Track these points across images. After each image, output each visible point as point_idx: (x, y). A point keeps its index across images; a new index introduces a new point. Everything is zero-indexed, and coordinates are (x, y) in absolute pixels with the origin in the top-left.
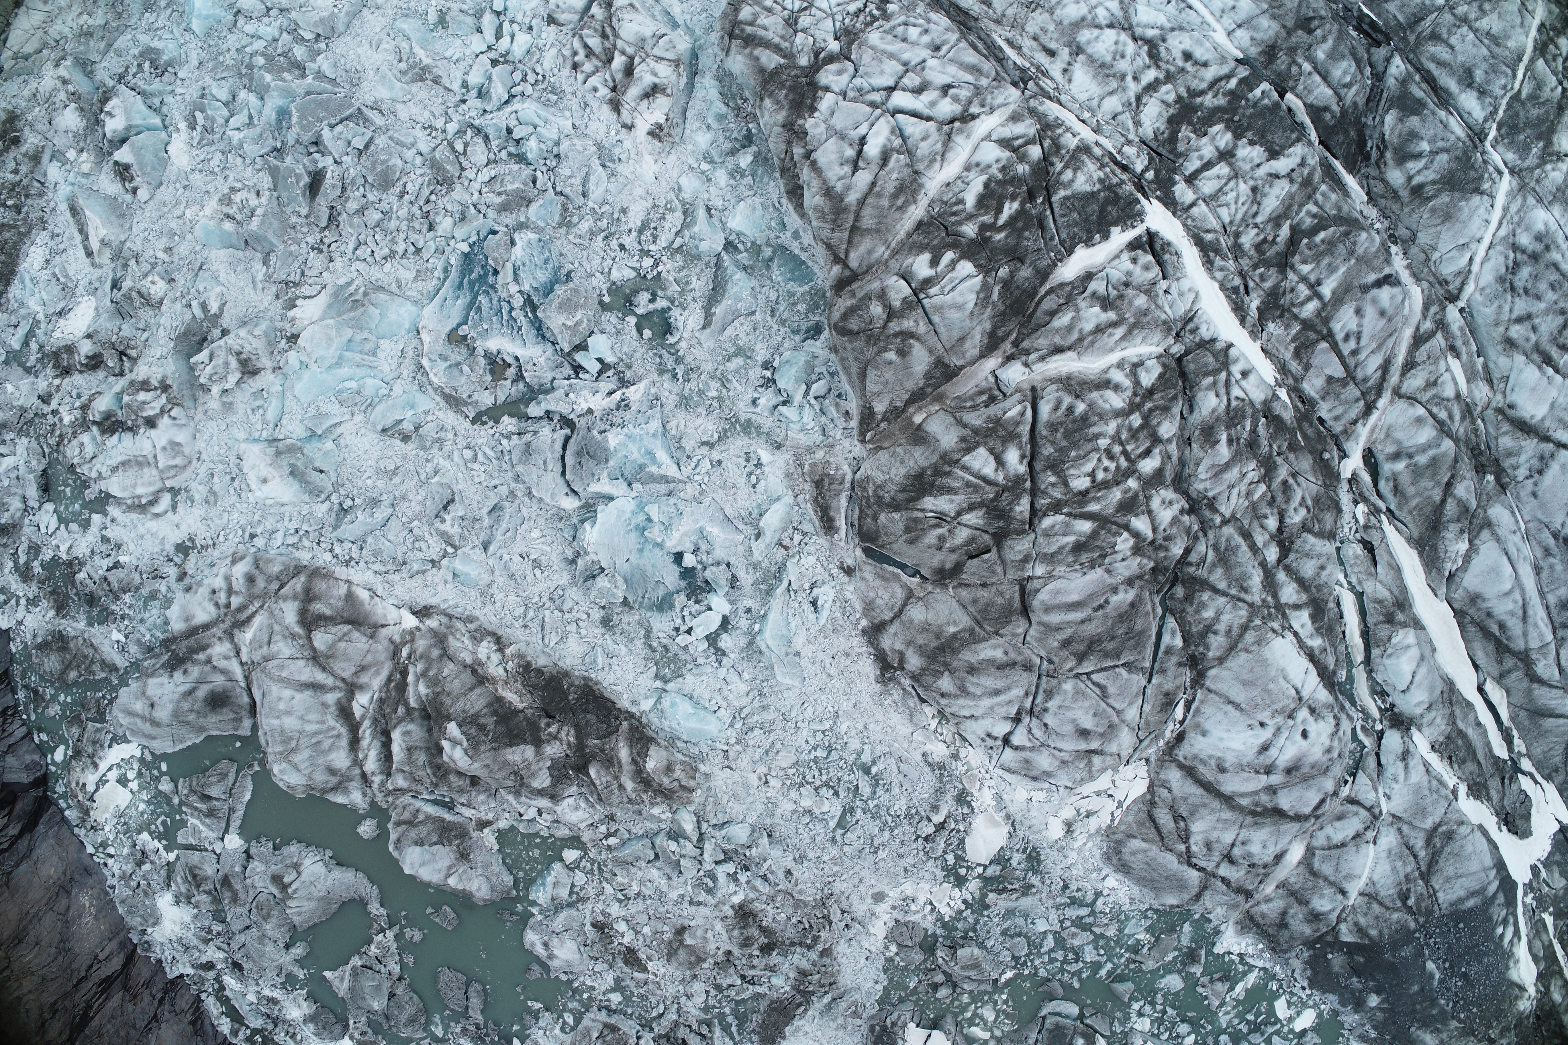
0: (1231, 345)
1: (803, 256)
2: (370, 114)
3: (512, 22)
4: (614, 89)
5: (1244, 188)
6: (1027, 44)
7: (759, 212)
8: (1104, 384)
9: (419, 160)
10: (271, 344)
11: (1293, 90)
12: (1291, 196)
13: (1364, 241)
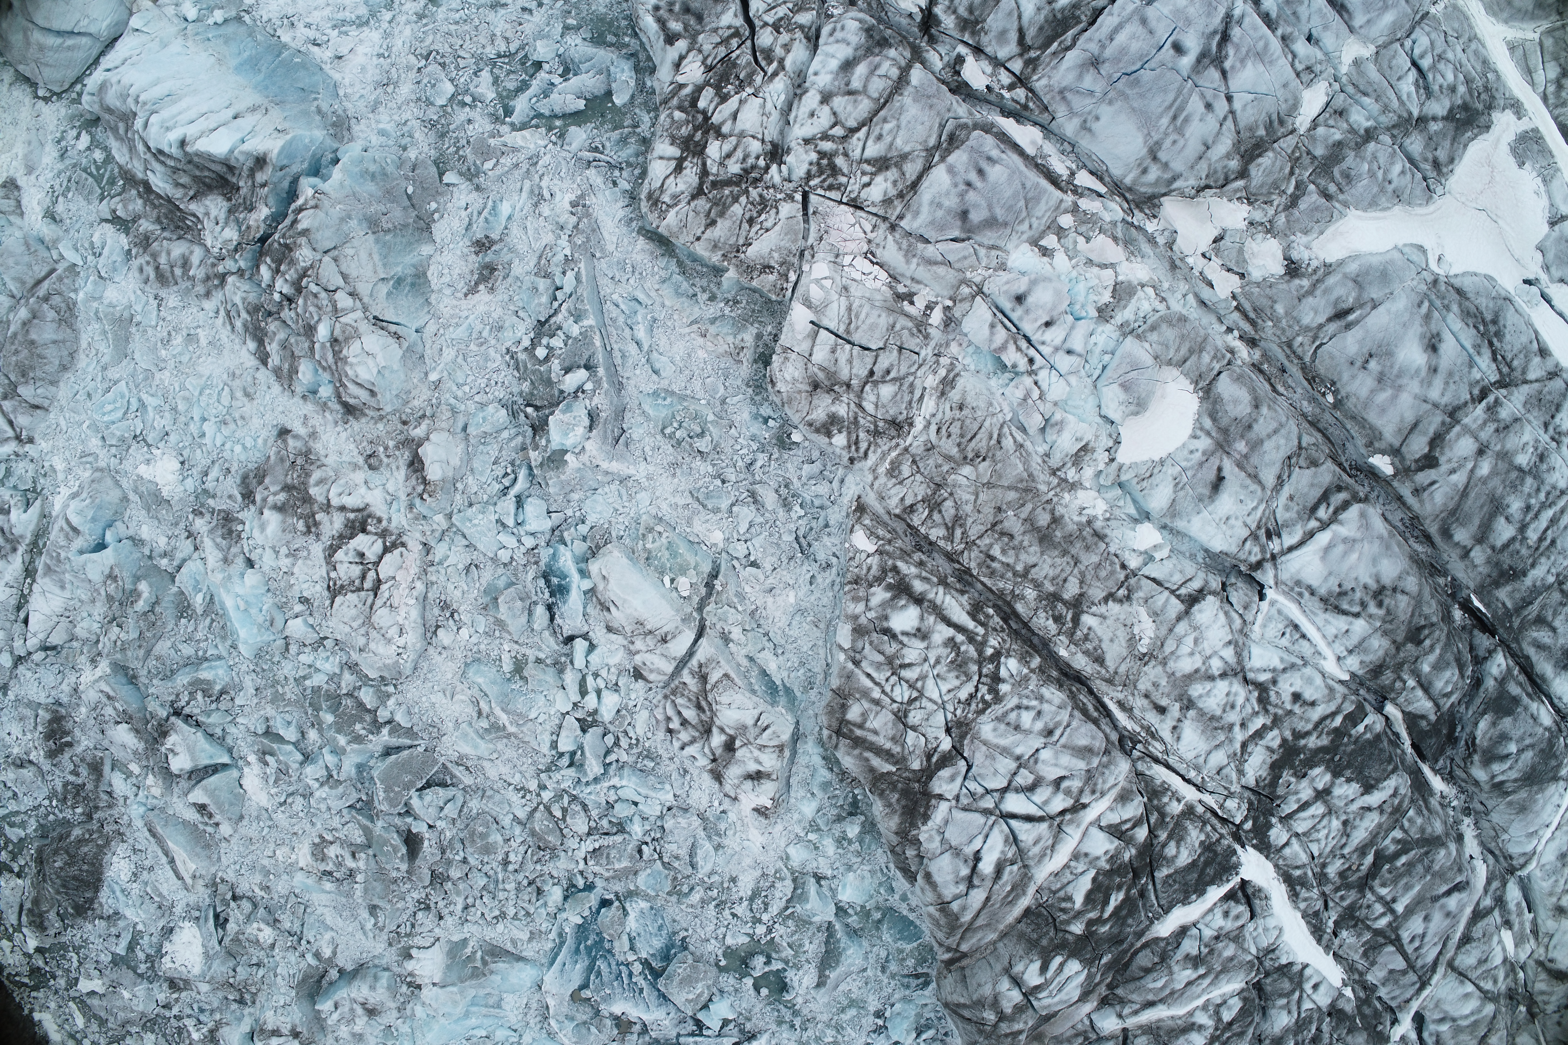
0: (1306, 966)
1: (912, 916)
2: (458, 771)
3: (596, 675)
4: (714, 760)
5: (1336, 824)
6: (1138, 703)
7: (868, 880)
8: (1190, 1027)
9: (518, 830)
10: (393, 991)
11: (1394, 701)
12: (1380, 826)
13: (1442, 857)
